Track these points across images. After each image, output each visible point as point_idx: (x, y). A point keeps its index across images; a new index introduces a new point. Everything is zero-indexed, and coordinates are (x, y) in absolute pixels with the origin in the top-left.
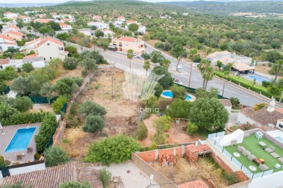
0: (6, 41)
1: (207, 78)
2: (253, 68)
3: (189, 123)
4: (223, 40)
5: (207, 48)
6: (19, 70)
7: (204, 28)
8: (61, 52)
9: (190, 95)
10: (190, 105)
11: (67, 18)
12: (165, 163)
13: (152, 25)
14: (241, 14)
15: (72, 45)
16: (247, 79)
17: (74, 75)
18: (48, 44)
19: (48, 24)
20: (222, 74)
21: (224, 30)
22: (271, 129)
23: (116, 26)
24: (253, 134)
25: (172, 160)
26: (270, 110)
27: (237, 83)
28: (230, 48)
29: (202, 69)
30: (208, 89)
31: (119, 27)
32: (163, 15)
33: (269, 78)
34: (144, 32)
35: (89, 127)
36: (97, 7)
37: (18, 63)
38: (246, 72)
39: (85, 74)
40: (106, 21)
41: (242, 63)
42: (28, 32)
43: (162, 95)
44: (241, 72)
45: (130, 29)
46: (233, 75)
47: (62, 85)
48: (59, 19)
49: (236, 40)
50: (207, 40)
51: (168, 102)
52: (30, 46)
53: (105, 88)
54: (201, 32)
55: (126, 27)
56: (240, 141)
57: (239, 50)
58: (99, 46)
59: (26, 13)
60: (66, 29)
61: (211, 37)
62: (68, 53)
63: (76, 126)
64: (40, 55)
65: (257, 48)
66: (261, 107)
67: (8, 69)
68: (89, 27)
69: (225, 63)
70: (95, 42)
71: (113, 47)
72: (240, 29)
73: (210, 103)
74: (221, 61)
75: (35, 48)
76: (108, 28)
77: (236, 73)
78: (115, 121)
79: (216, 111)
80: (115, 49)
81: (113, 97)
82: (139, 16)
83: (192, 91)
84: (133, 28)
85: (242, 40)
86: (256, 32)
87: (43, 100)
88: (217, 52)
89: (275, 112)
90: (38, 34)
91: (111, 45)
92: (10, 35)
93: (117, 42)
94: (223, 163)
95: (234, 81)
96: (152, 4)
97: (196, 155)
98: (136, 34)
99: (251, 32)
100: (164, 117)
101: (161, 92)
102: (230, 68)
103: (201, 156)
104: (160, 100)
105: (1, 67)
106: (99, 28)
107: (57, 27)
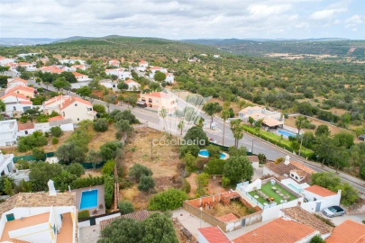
0: (20, 100)
1: (238, 137)
2: (282, 123)
3: (223, 178)
4: (257, 89)
5: (241, 99)
7: (237, 74)
8: (89, 112)
9: (224, 153)
10: (224, 163)
11: (78, 63)
12: (207, 207)
13: (180, 73)
14: (277, 55)
16: (276, 134)
17: (107, 137)
19: (61, 76)
20: (253, 130)
21: (258, 76)
22: (286, 178)
23: (140, 75)
24: (269, 182)
25: (211, 204)
26: (287, 163)
27: (266, 139)
28: (263, 100)
29: (233, 130)
30: (239, 147)
31: (143, 75)
32: (192, 58)
34: (173, 82)
35: (145, 186)
36: (111, 47)
37: (44, 127)
38: (276, 127)
39: (119, 136)
40: (127, 68)
41: (272, 117)
43: (199, 155)
44: (271, 128)
45: (156, 78)
46: (263, 131)
47: (107, 150)
48: (68, 65)
49: (270, 89)
50: (240, 89)
51: (205, 161)
53: (142, 150)
54: (234, 80)
55: (152, 76)
56: (259, 187)
57: (272, 102)
58: (127, 102)
60: (82, 80)
61: (244, 86)
64: (67, 117)
65: (289, 98)
67: (36, 134)
68: (108, 78)
69: (256, 119)
71: (143, 103)
72: (275, 75)
73: (239, 160)
74: (252, 117)
76: (131, 77)
77: (267, 129)
79: (243, 166)
80: (145, 106)
81: (152, 159)
82: (163, 59)
83: (225, 149)
84: (160, 77)
85: (276, 89)
86: (291, 79)
88: (249, 107)
89: (290, 165)
90: (51, 88)
91: (140, 101)
92: (21, 92)
93: (146, 98)
96: (177, 43)
97: (229, 200)
98: (164, 85)
99: (286, 79)
100: (203, 174)
101: (198, 152)
102: (261, 124)
103: (232, 200)
104: (198, 159)
105: (26, 133)
106: (120, 78)
107: (71, 78)
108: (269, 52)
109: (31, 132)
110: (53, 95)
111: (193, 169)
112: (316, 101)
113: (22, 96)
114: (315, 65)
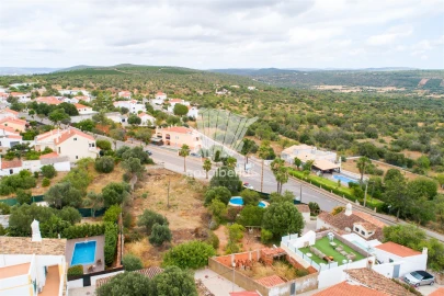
0: (8, 133)
1: (281, 180)
2: (339, 165)
3: (263, 230)
4: (304, 127)
5: (284, 138)
6: (37, 175)
7: (277, 109)
8: (91, 149)
9: (263, 202)
10: (264, 211)
11: (81, 94)
12: (242, 267)
14: (327, 87)
16: (332, 180)
17: (115, 178)
18: (75, 140)
19: (60, 107)
21: (305, 111)
23: (156, 108)
24: (326, 236)
26: (348, 213)
27: (317, 185)
28: (312, 138)
29: (275, 170)
30: (283, 194)
31: (159, 108)
32: (221, 90)
33: (356, 177)
34: (197, 116)
36: (122, 77)
38: (331, 171)
39: (126, 178)
40: (140, 100)
41: (325, 159)
42: (30, 118)
44: (324, 172)
45: (176, 112)
46: (315, 176)
47: (111, 193)
48: (69, 96)
49: (320, 127)
50: (282, 127)
51: (238, 210)
52: (42, 141)
53: (156, 196)
54: (273, 115)
55: (170, 110)
56: (312, 243)
57: (324, 142)
58: (139, 139)
60: (86, 113)
61: (287, 123)
62: (99, 150)
65: (346, 137)
67: (23, 174)
68: (116, 110)
69: (304, 161)
70: (134, 134)
71: (158, 140)
72: (326, 110)
74: (299, 157)
75: (56, 144)
76: (145, 110)
77: (318, 173)
79: (289, 215)
80: (161, 143)
81: (169, 207)
82: (186, 91)
83: (265, 196)
84: (181, 111)
85: (329, 127)
86: (347, 115)
88: (295, 147)
89: (353, 216)
90: (46, 122)
91: (155, 138)
92: (10, 124)
93: (163, 133)
95: (314, 183)
96: (203, 72)
97: (271, 257)
98: (185, 120)
99: (341, 115)
101: (229, 198)
102: (311, 167)
103: (276, 259)
104: (228, 208)
105: (11, 172)
106: (132, 111)
107: (72, 111)
108: (318, 84)
109: (17, 171)
110: (48, 129)
111: (223, 220)
112: (382, 141)
113: (11, 129)
114: (377, 99)
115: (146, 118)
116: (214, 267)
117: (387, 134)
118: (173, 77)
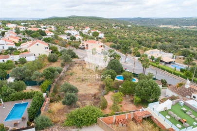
0: (7, 43)
1: (145, 67)
2: (174, 60)
3: (135, 97)
4: (154, 43)
5: (144, 47)
6: (16, 63)
7: (141, 35)
8: (46, 50)
9: (135, 78)
10: (135, 85)
11: (51, 27)
12: (120, 125)
13: (108, 33)
14: (164, 26)
15: (54, 45)
16: (171, 67)
17: (56, 66)
18: (38, 45)
19: (37, 31)
20: (155, 64)
21: (154, 36)
22: (188, 99)
23: (84, 33)
24: (178, 103)
25: (125, 122)
26: (187, 86)
27: (164, 70)
28: (158, 47)
29: (142, 61)
30: (146, 74)
31: (86, 34)
32: (115, 26)
33: (184, 66)
34: (103, 37)
35: (67, 101)
36: (71, 21)
37: (15, 58)
38: (170, 63)
39: (63, 65)
40: (77, 30)
41: (167, 57)
42: (23, 37)
43: (116, 79)
44: (166, 63)
45: (93, 35)
46: (162, 65)
47: (47, 73)
48: (45, 28)
49: (162, 42)
50: (144, 42)
51: (120, 83)
52: (24, 46)
53: (77, 74)
54: (139, 37)
55: (91, 34)
56: (169, 108)
57: (164, 49)
58: (73, 46)
59: (22, 24)
60: (50, 35)
61: (146, 41)
62: (51, 51)
63: (57, 101)
64: (31, 53)
65: (175, 47)
66: (181, 85)
67: (8, 62)
68: (65, 34)
69: (156, 57)
70: (70, 44)
71: (83, 47)
72: (164, 35)
73: (149, 83)
74: (153, 56)
75: (28, 47)
76: (79, 34)
77: (163, 64)
78: (85, 97)
80: (84, 48)
81: (83, 80)
82: (99, 27)
83: (136, 75)
84: (96, 34)
85: (166, 43)
86: (174, 38)
87: (33, 83)
88: (151, 50)
89: (190, 88)
90: (30, 38)
91: (81, 46)
92: (10, 39)
93: (85, 43)
94: (159, 123)
95: (162, 69)
96: (108, 19)
97: (141, 118)
98: (97, 39)
99: (171, 37)
100: (118, 93)
101: (115, 76)
102: (160, 60)
103: (144, 119)
104: (115, 82)
105: (3, 61)
106: (73, 34)
107: (43, 34)
108: (160, 25)
109: (6, 60)
111: (111, 89)
112: (192, 49)
113: (11, 41)
114: (188, 31)
115: (78, 37)
116: (100, 124)
117: (194, 47)
118: (94, 21)
